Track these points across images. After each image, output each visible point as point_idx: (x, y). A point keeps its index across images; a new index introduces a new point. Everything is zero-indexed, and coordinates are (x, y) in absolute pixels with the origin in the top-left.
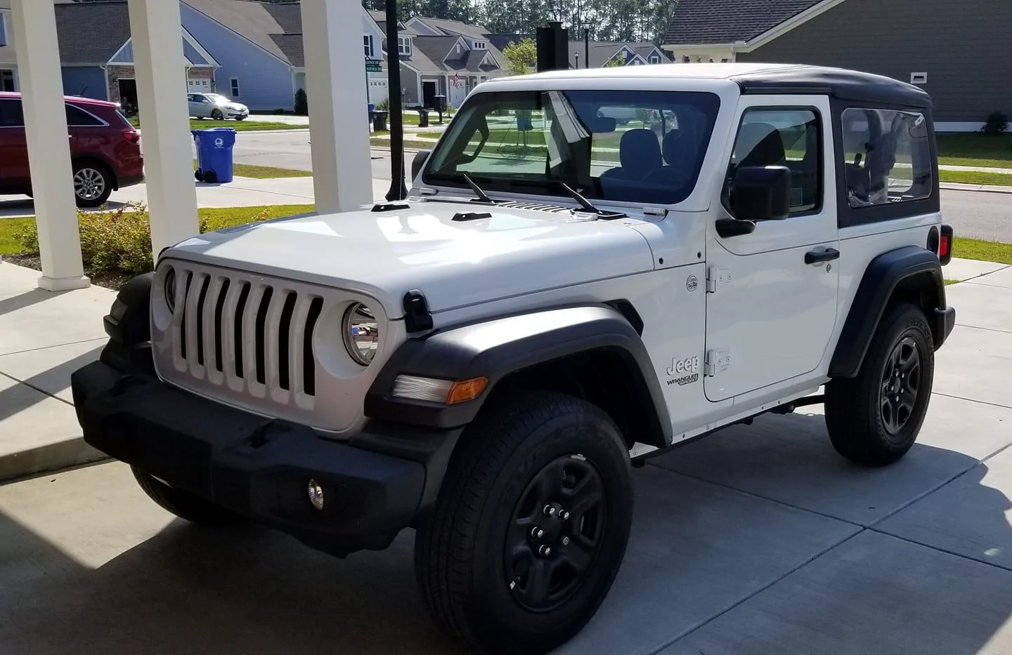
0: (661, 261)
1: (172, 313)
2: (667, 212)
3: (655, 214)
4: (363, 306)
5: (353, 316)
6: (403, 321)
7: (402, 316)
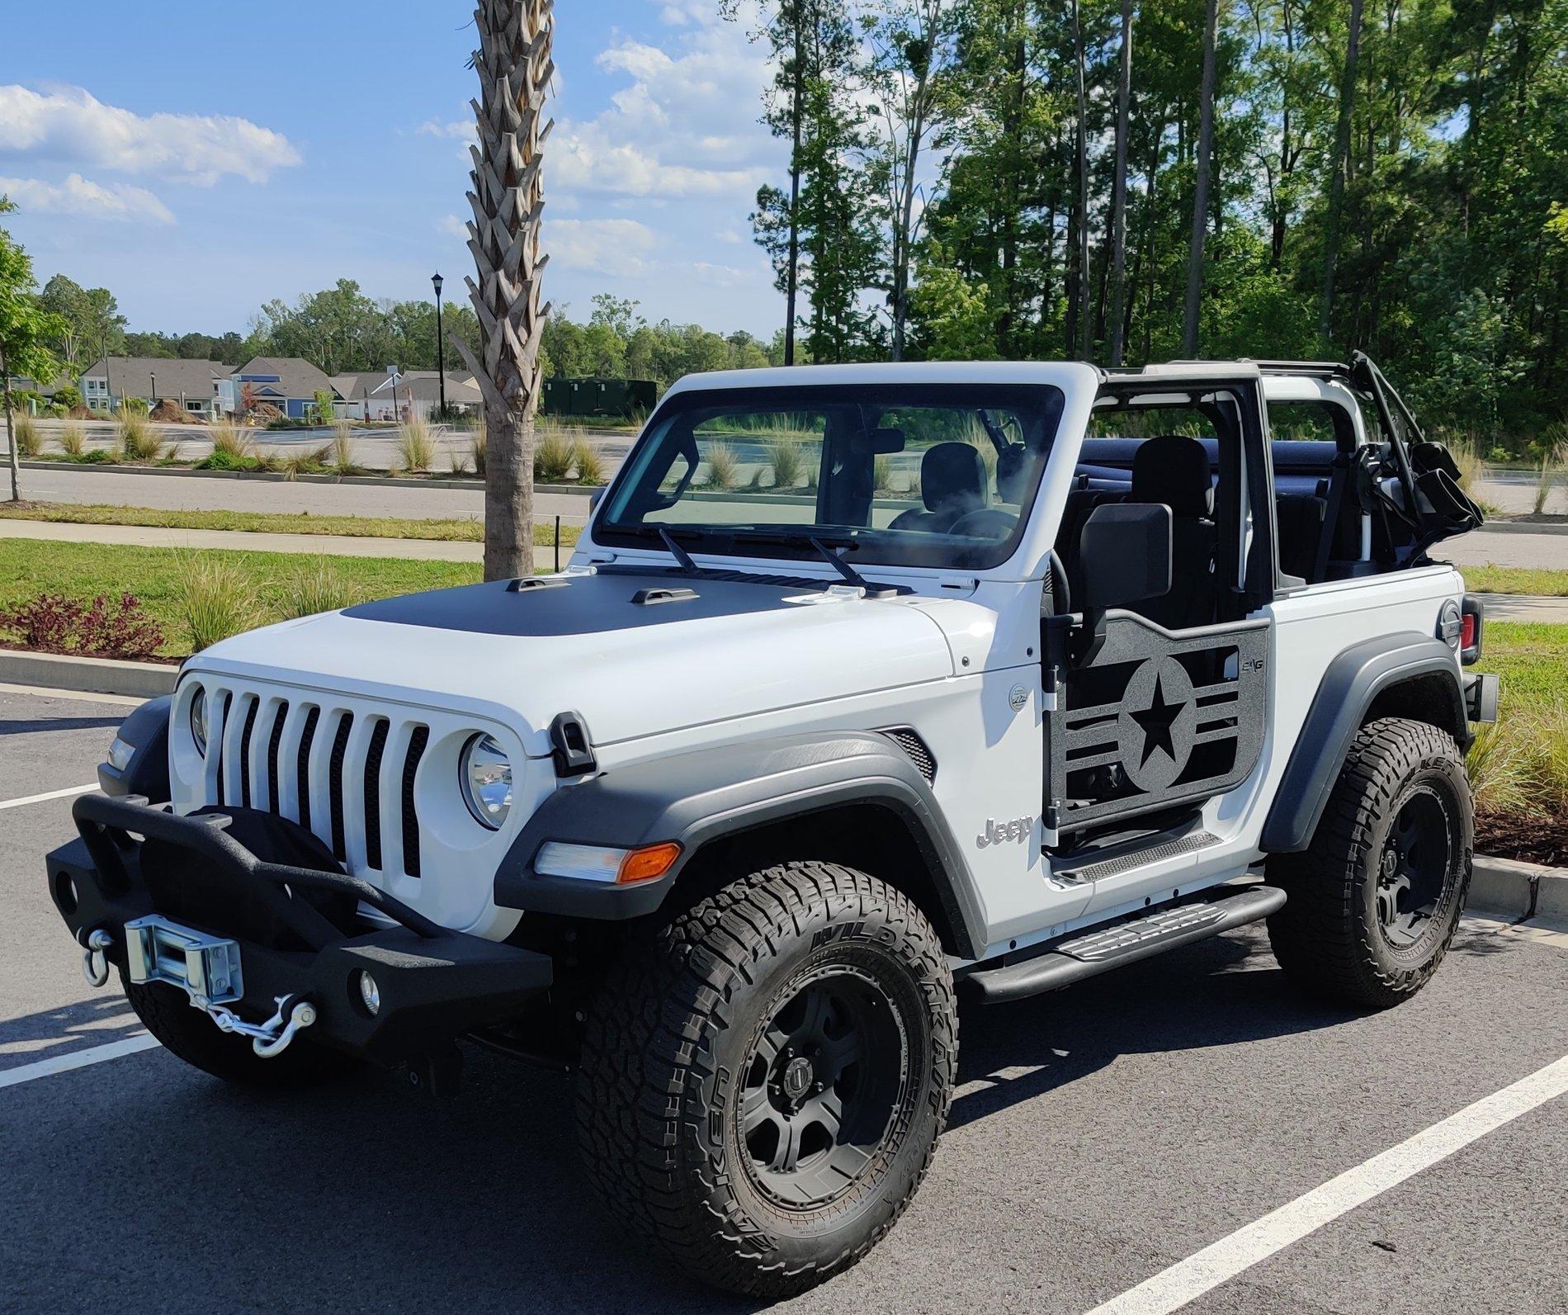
0: (965, 662)
1: (203, 757)
2: (977, 583)
3: (958, 587)
4: (489, 738)
5: (477, 754)
6: (550, 760)
7: (548, 752)
